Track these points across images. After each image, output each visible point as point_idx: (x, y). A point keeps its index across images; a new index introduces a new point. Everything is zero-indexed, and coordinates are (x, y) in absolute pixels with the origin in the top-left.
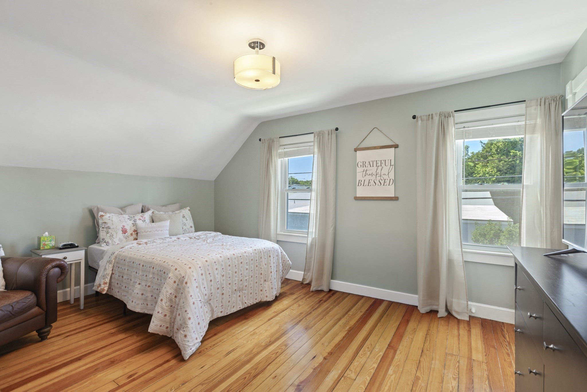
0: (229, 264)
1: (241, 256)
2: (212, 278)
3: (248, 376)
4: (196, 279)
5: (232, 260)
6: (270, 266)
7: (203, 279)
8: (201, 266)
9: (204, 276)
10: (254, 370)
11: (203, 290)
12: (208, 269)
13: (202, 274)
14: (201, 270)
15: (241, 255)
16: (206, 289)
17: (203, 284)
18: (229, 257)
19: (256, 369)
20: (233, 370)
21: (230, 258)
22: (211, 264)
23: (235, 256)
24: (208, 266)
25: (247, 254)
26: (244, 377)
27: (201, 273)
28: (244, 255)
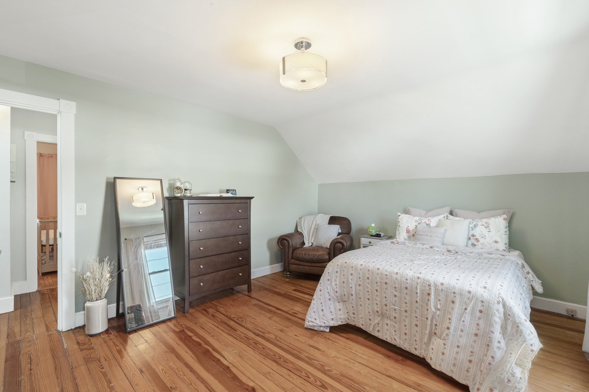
0: (368, 276)
1: (386, 275)
2: (345, 280)
3: (277, 357)
4: (330, 273)
5: (373, 274)
6: (449, 317)
7: (337, 277)
8: (339, 265)
9: (338, 275)
10: (283, 360)
11: (334, 286)
12: (344, 270)
13: (337, 272)
14: (338, 268)
15: (388, 274)
16: (337, 286)
17: (336, 281)
18: (370, 268)
19: (285, 362)
20: (288, 349)
21: (370, 270)
22: (348, 267)
23: (379, 271)
24: (345, 267)
25: (398, 277)
26: (276, 355)
27: (336, 270)
28: (392, 276)
